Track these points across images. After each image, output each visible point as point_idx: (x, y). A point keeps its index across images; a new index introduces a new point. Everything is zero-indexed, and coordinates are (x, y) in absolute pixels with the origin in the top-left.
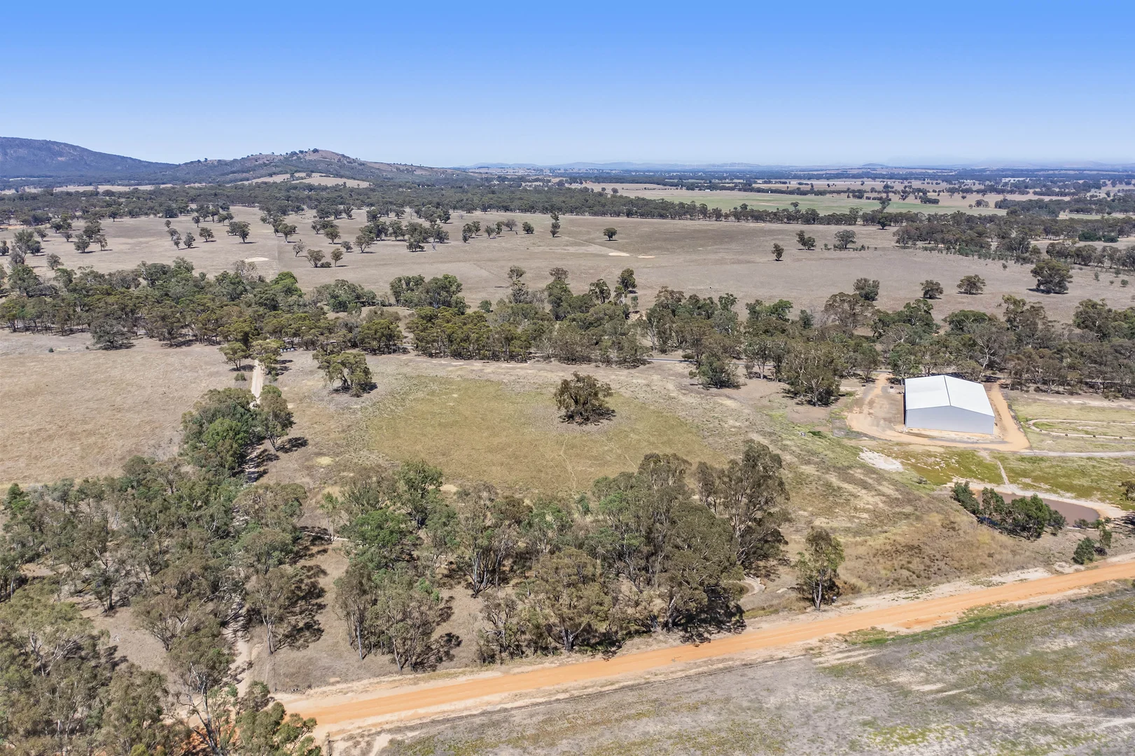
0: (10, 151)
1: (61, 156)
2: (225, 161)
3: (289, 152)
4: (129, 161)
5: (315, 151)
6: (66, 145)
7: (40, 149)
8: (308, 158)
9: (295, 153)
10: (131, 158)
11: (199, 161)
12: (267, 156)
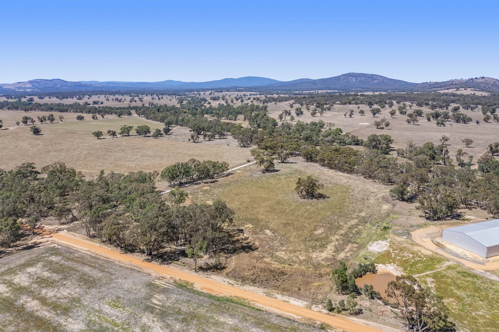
0: (359, 78)
1: (376, 80)
2: (439, 82)
3: (470, 79)
4: (402, 82)
5: (483, 78)
6: (379, 76)
7: (369, 77)
8: (478, 81)
9: (473, 79)
10: (403, 81)
11: (427, 82)
12: (458, 80)
